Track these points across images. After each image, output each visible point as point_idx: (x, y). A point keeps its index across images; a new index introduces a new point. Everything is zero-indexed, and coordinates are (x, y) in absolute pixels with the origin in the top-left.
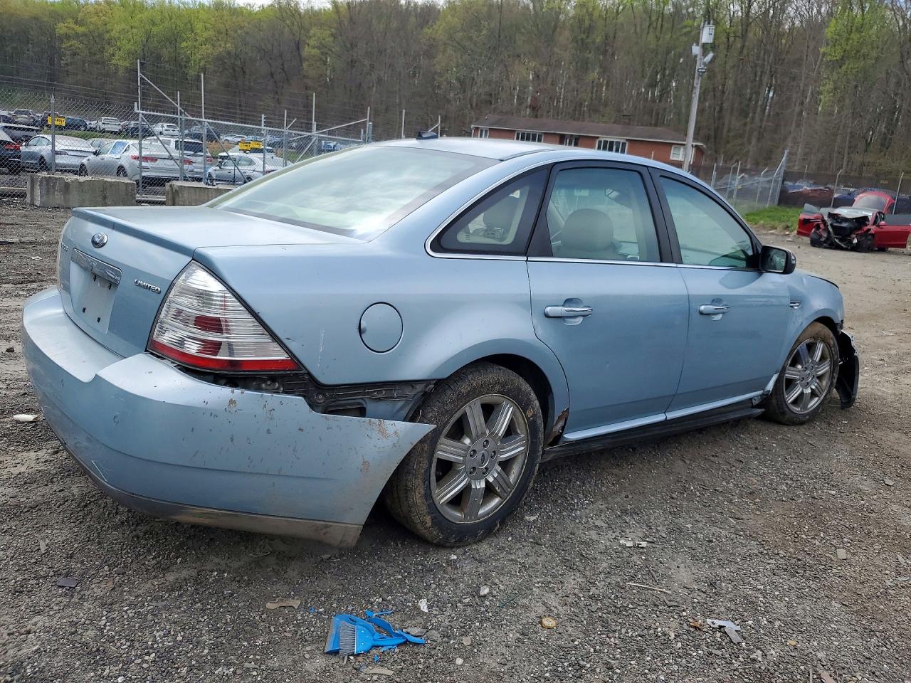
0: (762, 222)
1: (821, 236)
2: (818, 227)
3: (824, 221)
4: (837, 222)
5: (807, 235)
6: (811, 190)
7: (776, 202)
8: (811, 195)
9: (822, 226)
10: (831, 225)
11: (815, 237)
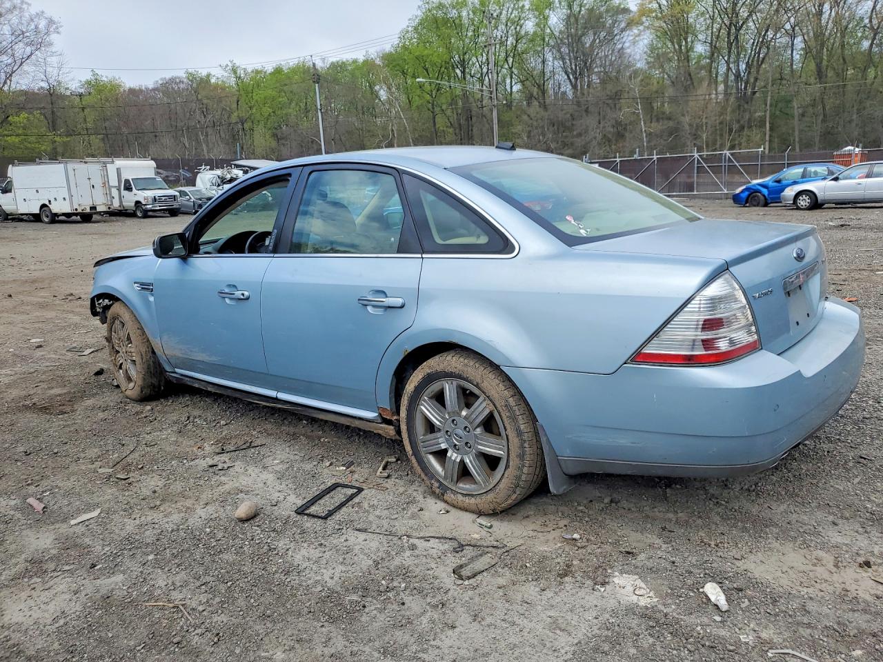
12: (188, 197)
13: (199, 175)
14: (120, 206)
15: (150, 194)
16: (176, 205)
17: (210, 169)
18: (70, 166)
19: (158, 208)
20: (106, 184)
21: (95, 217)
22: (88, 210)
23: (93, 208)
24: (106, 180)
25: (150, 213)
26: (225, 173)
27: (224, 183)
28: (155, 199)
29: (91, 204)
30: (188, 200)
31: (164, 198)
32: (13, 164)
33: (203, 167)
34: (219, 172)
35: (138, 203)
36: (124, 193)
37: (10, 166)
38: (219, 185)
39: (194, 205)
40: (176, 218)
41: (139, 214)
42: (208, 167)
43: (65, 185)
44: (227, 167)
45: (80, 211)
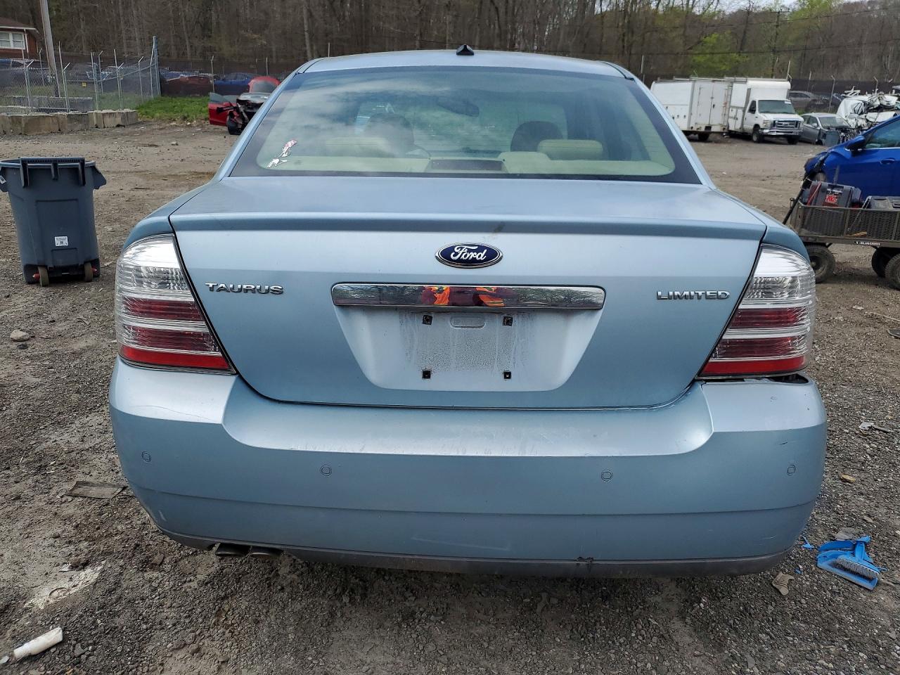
0: (158, 115)
1: (237, 124)
2: (231, 115)
3: (237, 109)
4: (249, 108)
5: (224, 124)
6: (189, 78)
7: (159, 92)
8: (190, 82)
9: (235, 113)
10: (245, 111)
11: (232, 125)
12: (816, 124)
13: (845, 100)
14: (740, 128)
15: (771, 117)
16: (795, 131)
17: (860, 94)
18: (698, 84)
19: (775, 134)
20: (727, 105)
21: (711, 137)
22: (703, 129)
23: (708, 128)
24: (729, 100)
25: (766, 138)
26: (874, 100)
27: (870, 111)
28: (774, 124)
29: (707, 123)
30: (815, 128)
31: (784, 123)
32: (656, 80)
33: (852, 91)
34: (866, 98)
35: (757, 126)
36: (748, 114)
37: (654, 82)
38: (862, 113)
39: (820, 134)
40: (793, 146)
41: (755, 138)
42: (858, 91)
43: (688, 103)
44: (878, 92)
45: (695, 129)
